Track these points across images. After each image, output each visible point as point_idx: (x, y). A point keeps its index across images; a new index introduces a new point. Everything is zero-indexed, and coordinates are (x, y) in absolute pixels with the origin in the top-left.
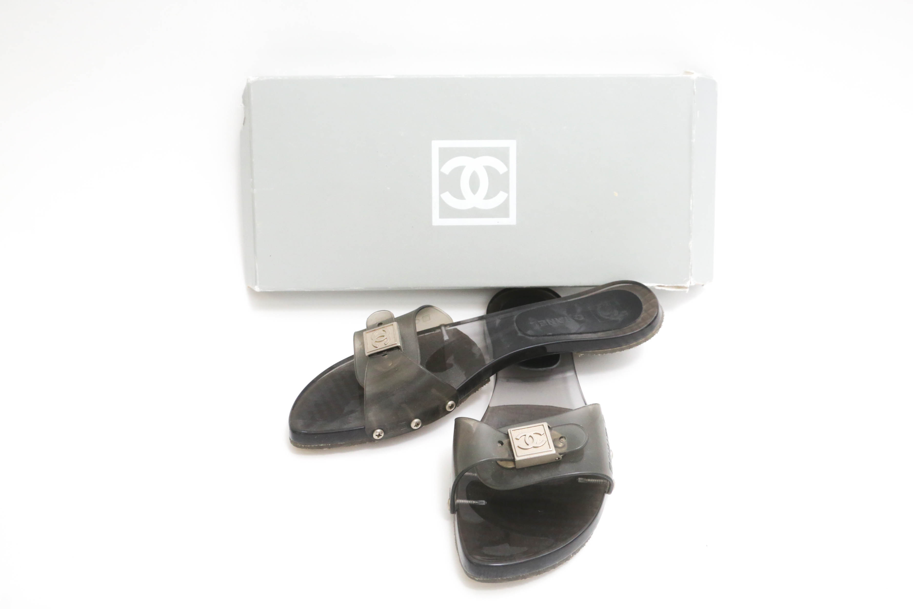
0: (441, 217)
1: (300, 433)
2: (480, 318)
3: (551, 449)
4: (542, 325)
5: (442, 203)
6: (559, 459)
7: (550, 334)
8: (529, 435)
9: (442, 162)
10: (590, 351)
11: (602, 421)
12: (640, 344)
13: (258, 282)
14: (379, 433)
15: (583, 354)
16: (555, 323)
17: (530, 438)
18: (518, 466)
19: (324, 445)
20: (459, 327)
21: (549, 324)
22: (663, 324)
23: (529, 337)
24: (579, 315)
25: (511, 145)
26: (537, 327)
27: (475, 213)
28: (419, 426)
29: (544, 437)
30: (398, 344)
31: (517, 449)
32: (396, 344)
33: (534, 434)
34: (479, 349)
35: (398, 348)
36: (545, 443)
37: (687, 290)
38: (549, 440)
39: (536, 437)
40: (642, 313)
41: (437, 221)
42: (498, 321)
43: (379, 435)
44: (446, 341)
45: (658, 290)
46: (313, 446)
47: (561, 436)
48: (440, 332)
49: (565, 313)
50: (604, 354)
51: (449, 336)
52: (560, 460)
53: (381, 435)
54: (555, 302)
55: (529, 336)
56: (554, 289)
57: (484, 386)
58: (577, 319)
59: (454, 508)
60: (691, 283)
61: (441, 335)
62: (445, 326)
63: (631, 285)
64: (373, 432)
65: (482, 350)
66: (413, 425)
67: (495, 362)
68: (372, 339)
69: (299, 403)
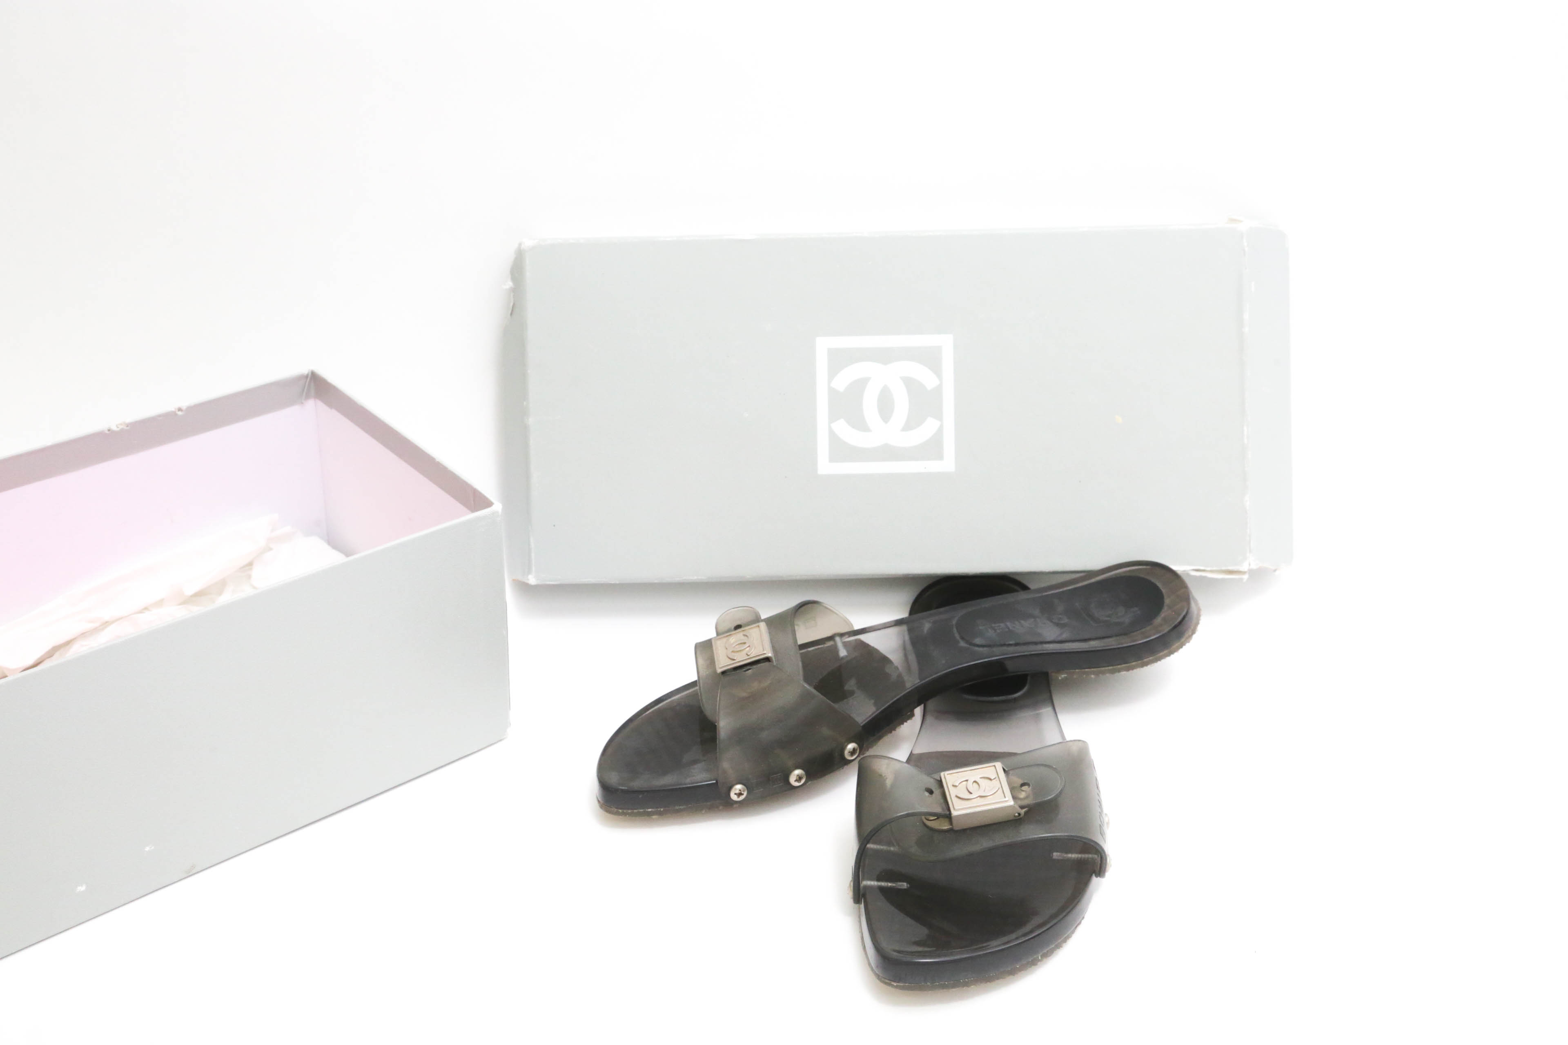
0: (832, 460)
1: (617, 790)
2: (898, 623)
3: (1007, 799)
4: (998, 631)
5: (834, 438)
6: (1019, 814)
7: (1011, 643)
8: (974, 780)
9: (833, 372)
10: (1077, 670)
11: (1091, 766)
12: (1159, 659)
13: (534, 569)
14: (740, 790)
15: (1066, 675)
16: (1021, 627)
17: (974, 783)
18: (957, 827)
19: (653, 810)
20: (863, 637)
21: (1011, 628)
22: (1200, 628)
23: (977, 649)
24: (1060, 616)
25: (945, 342)
26: (990, 633)
27: (888, 453)
28: (803, 781)
29: (996, 783)
30: (769, 654)
31: (955, 800)
32: (765, 654)
33: (981, 778)
34: (897, 668)
35: (767, 659)
36: (997, 791)
37: (1246, 577)
38: (1003, 786)
39: (983, 782)
40: (1163, 610)
41: (825, 467)
42: (927, 626)
43: (740, 794)
44: (842, 658)
45: (1195, 577)
46: (635, 811)
47: (1021, 782)
48: (832, 645)
49: (1037, 612)
50: (1100, 675)
51: (848, 651)
52: (1021, 816)
53: (743, 794)
54: (1022, 596)
55: (978, 646)
56: (1018, 578)
57: (905, 723)
58: (1056, 621)
59: (859, 895)
60: (1250, 565)
61: (835, 649)
62: (842, 635)
63: (1148, 567)
64: (730, 788)
65: (900, 669)
66: (792, 779)
67: (922, 684)
68: (727, 649)
69: (610, 750)
